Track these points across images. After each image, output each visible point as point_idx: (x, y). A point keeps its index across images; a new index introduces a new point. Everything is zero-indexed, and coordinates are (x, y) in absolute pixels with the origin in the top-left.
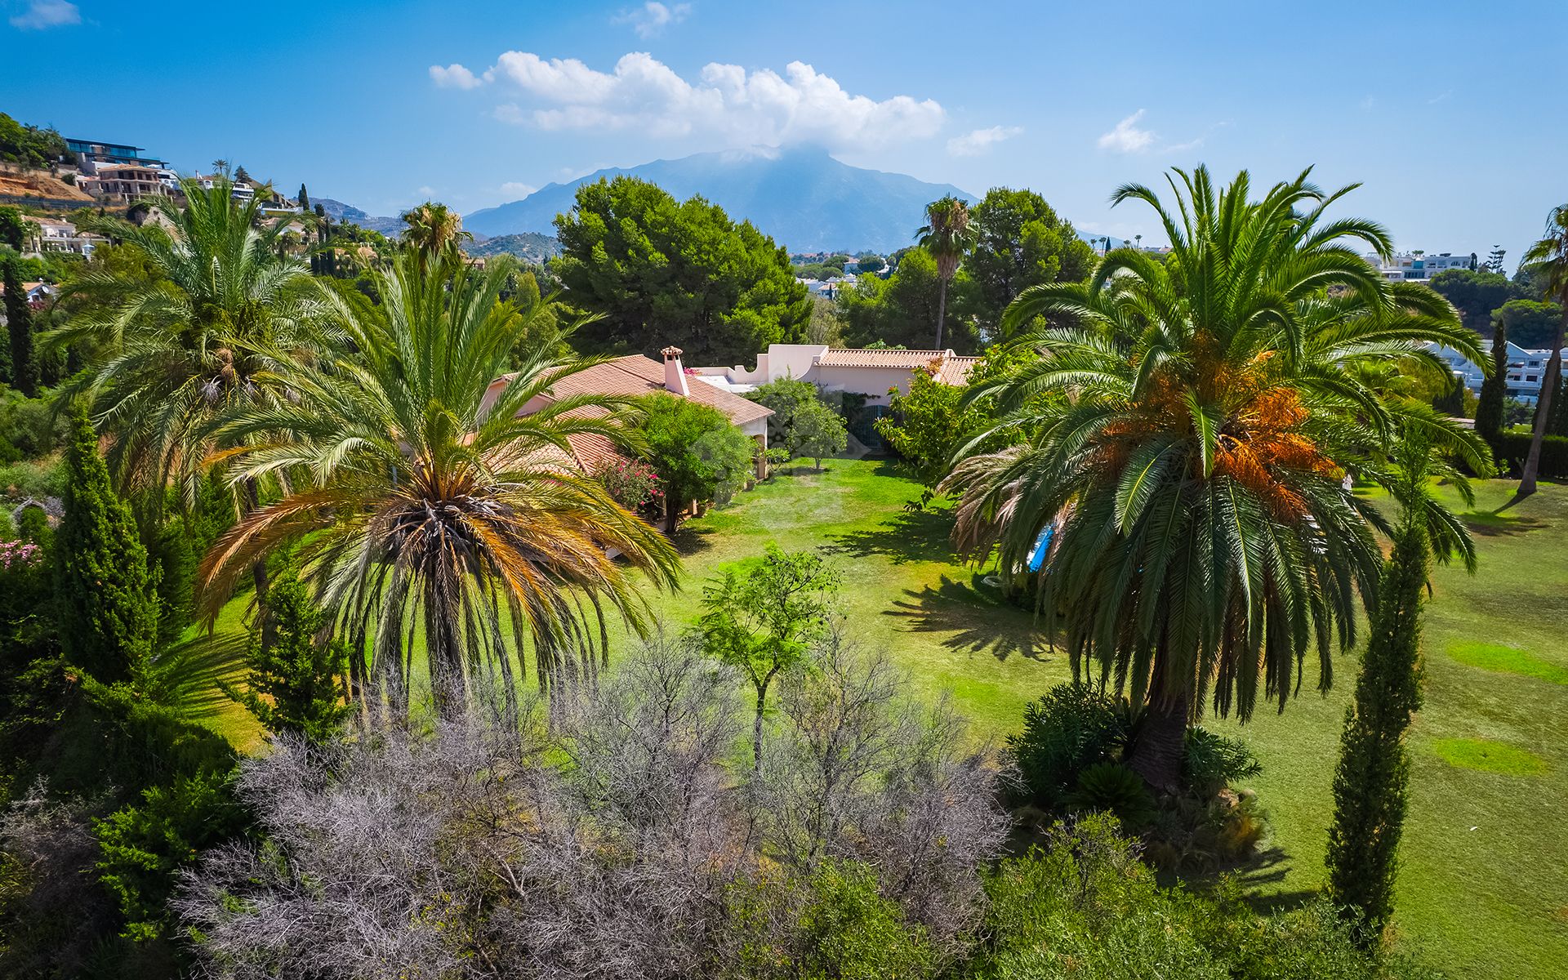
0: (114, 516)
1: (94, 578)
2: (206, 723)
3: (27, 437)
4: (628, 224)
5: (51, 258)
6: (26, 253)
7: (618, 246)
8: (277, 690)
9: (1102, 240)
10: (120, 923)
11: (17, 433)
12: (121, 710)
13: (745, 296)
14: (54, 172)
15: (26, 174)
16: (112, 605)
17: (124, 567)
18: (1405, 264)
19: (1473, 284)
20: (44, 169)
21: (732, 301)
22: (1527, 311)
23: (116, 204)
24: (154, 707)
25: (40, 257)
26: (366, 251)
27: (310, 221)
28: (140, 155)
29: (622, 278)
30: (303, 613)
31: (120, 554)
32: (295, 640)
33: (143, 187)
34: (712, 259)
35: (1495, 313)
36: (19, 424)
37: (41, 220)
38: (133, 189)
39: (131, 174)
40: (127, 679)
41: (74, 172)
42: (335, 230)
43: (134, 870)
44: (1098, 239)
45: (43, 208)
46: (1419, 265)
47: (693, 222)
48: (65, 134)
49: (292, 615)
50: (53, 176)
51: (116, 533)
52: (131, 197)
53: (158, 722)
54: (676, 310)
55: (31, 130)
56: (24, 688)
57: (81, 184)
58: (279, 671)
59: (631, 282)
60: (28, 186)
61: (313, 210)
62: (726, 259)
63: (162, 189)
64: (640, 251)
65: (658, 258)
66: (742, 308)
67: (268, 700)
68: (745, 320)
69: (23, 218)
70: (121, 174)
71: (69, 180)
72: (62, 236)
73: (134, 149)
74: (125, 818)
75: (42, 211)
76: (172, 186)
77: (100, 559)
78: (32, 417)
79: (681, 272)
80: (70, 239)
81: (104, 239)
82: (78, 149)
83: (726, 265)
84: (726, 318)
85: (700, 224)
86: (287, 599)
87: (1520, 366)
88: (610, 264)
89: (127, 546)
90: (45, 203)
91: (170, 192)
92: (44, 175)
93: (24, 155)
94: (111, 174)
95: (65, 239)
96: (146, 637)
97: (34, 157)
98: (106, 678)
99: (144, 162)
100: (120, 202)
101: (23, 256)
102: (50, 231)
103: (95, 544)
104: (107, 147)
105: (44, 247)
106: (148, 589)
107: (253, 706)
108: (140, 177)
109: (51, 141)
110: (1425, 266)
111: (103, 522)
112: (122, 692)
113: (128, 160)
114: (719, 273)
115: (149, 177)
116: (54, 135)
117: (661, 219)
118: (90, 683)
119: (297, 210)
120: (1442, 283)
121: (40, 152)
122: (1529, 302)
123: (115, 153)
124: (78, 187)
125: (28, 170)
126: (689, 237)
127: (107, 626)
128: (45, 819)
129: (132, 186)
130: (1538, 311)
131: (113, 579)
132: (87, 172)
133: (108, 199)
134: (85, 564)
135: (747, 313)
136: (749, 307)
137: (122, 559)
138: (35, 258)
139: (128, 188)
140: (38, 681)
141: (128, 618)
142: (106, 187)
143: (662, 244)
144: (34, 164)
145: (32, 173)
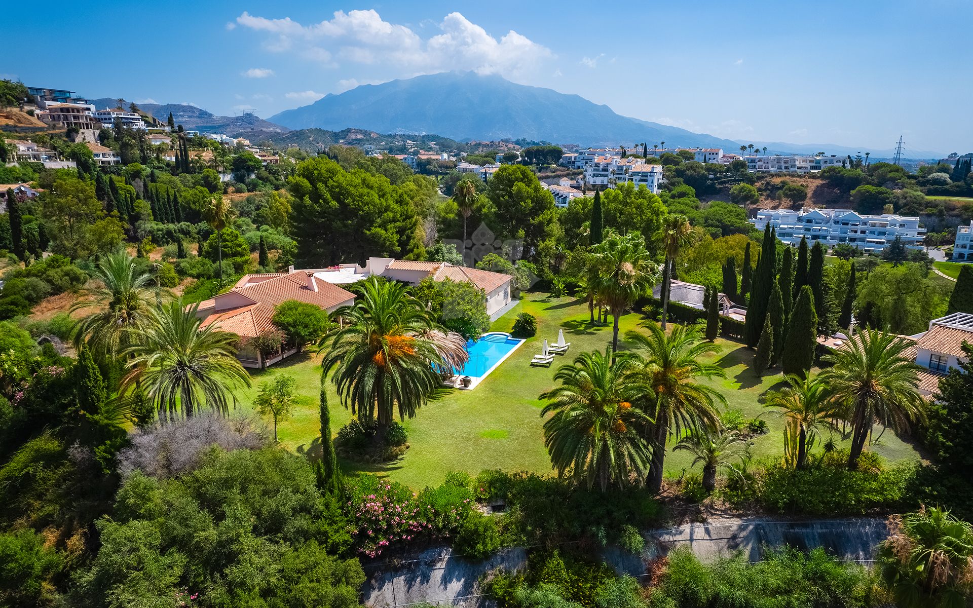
0: (94, 369)
1: (88, 386)
2: (120, 426)
3: (31, 295)
4: (320, 186)
5: (24, 165)
6: (9, 163)
7: (316, 196)
8: (137, 417)
9: (642, 145)
10: (102, 469)
11: (26, 293)
12: (96, 422)
13: (379, 220)
14: (21, 108)
15: (5, 110)
16: (93, 393)
17: (96, 383)
18: (811, 161)
19: (842, 176)
20: (16, 107)
21: (372, 222)
22: (868, 192)
23: (59, 128)
24: (106, 421)
25: (17, 165)
26: (207, 155)
27: (175, 135)
28: (73, 96)
29: (318, 212)
30: (144, 399)
31: (95, 379)
32: (142, 405)
33: (75, 117)
34: (360, 204)
35: (853, 192)
36: (26, 288)
37: (16, 142)
38: (69, 118)
39: (68, 110)
40: (98, 414)
41: (33, 108)
42: (189, 140)
43: (105, 459)
44: (639, 144)
45: (17, 132)
46: (818, 162)
47: (351, 185)
48: (27, 84)
49: (141, 399)
50: (21, 110)
51: (94, 373)
52: (68, 124)
53: (107, 425)
54: (343, 229)
55: (7, 82)
56: (65, 416)
57: (38, 115)
58: (138, 412)
59: (322, 214)
60: (7, 117)
61: (176, 128)
62: (367, 204)
63: (86, 118)
64: (325, 200)
65: (334, 204)
66: (376, 227)
67: (136, 420)
68: (377, 233)
69: (6, 141)
70: (62, 110)
71: (31, 113)
72: (28, 150)
73: (69, 92)
74: (102, 447)
75: (16, 134)
76: (92, 115)
77: (90, 381)
78: (32, 285)
79: (345, 212)
80: (34, 152)
81: (54, 152)
82: (35, 93)
83: (367, 207)
84: (368, 232)
85: (355, 187)
86: (139, 396)
87: (857, 225)
88: (312, 206)
89: (98, 377)
90: (17, 129)
91: (91, 120)
92: (16, 110)
93: (4, 99)
94: (56, 110)
95: (31, 152)
96: (103, 402)
97: (9, 99)
98: (91, 414)
99: (75, 100)
100: (62, 127)
101: (7, 165)
102: (22, 148)
103: (89, 377)
104: (52, 92)
105: (19, 159)
106: (103, 388)
107: (132, 421)
108: (73, 112)
109: (19, 89)
110: (821, 163)
111: (91, 371)
112: (97, 417)
113: (65, 100)
114: (363, 211)
115: (78, 111)
116: (21, 86)
117: (336, 184)
118: (88, 415)
119: (167, 129)
120: (826, 174)
121: (13, 96)
122: (869, 186)
123: (57, 95)
124: (36, 117)
125: (6, 107)
126: (349, 194)
127: (92, 399)
128: (79, 450)
129: (69, 117)
130: (873, 192)
131: (93, 386)
132: (42, 107)
133: (54, 125)
134: (86, 382)
135: (378, 229)
136: (379, 227)
137: (96, 381)
138: (14, 166)
139: (66, 118)
140: (70, 414)
141: (98, 397)
142: (53, 118)
143: (336, 197)
144: (10, 103)
145: (9, 109)
